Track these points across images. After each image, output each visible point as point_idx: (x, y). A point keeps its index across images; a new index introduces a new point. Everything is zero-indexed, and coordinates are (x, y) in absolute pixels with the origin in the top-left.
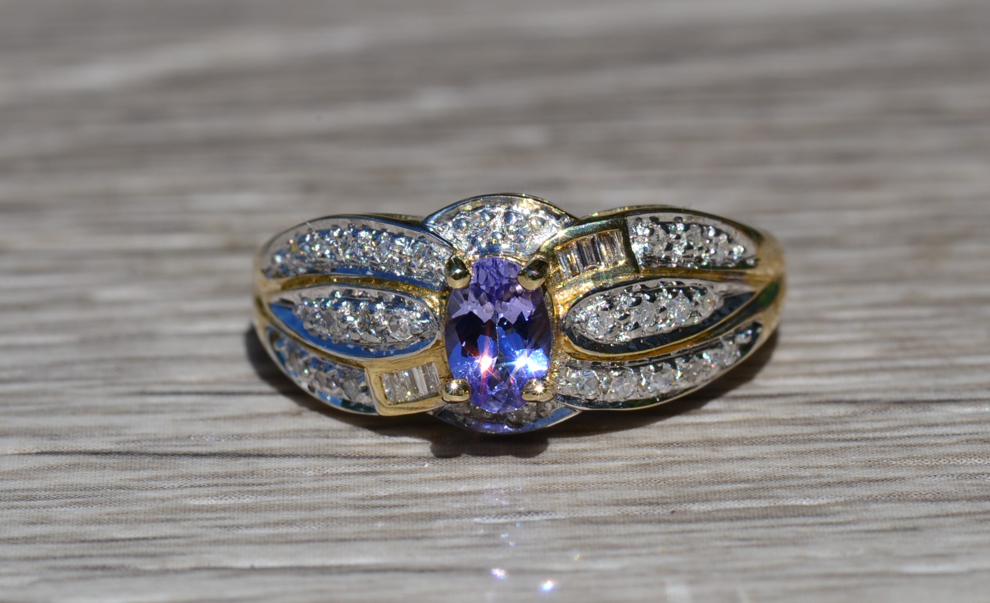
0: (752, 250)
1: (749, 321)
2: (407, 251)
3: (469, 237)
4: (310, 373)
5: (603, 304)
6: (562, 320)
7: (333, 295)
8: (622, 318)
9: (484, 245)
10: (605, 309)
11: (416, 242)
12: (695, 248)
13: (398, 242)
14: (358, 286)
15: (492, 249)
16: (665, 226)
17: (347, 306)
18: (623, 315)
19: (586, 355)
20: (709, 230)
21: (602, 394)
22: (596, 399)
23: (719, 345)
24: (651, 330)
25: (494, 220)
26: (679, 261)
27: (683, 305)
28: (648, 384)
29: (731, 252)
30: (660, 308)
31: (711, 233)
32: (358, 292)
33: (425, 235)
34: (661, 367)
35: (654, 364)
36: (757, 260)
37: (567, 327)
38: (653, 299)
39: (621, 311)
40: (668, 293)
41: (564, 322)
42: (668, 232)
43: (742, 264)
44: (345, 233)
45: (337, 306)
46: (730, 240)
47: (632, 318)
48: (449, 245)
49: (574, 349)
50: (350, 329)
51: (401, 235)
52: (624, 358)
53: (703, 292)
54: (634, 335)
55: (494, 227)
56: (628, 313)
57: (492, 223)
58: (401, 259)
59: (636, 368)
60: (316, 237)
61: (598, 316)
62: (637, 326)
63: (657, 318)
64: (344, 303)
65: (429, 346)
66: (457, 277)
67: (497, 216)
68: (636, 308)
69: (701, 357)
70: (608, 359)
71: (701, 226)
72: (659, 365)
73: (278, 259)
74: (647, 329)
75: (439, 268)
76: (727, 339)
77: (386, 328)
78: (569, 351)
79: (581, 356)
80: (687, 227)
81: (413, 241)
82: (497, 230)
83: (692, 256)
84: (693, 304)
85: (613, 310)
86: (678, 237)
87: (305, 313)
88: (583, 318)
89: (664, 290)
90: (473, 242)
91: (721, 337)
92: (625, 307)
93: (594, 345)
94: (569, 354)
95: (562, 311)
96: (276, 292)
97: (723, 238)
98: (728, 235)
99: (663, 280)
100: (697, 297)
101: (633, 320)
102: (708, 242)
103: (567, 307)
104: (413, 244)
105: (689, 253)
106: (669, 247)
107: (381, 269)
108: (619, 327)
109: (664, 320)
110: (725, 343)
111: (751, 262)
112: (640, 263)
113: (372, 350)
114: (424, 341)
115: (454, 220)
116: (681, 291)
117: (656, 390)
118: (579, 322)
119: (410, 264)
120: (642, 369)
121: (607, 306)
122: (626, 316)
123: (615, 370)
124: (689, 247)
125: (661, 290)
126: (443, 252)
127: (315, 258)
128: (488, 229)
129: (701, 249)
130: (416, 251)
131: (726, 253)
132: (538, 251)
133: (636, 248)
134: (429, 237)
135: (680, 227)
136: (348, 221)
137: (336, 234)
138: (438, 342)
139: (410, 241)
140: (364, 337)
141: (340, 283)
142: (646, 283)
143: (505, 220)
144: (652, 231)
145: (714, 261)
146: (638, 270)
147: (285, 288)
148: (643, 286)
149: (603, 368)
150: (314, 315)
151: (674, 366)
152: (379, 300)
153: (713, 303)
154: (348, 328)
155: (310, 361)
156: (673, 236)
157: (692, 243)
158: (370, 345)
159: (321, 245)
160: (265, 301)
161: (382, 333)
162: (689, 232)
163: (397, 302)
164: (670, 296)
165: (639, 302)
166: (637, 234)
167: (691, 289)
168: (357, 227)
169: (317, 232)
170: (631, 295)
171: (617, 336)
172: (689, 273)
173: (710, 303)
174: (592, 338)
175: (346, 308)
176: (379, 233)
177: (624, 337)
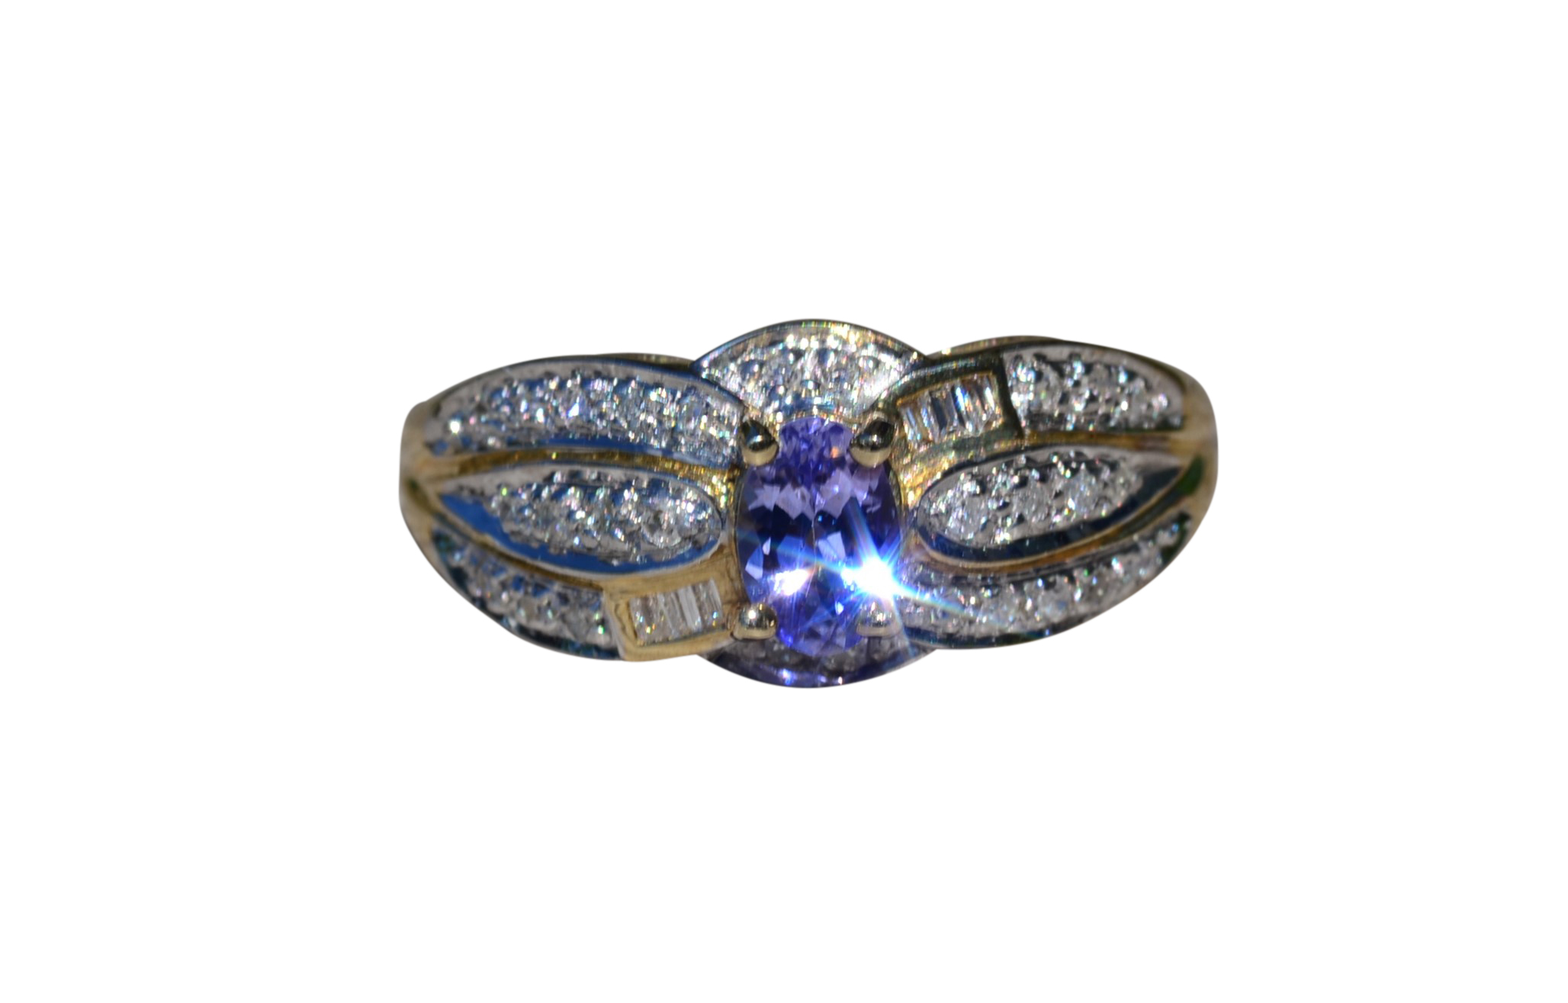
0: (1178, 401)
1: (1172, 512)
2: (670, 410)
3: (765, 386)
4: (511, 599)
5: (970, 487)
6: (913, 511)
7: (549, 480)
8: (1000, 508)
9: (789, 401)
10: (975, 495)
11: (684, 395)
12: (1101, 399)
13: (653, 396)
14: (592, 464)
15: (801, 405)
16: (1058, 367)
17: (574, 495)
18: (1001, 503)
19: (946, 565)
20: (1118, 373)
21: (967, 624)
22: (958, 632)
23: (1134, 548)
24: (1041, 526)
25: (802, 361)
26: (1078, 420)
27: (1086, 486)
28: (1035, 608)
29: (1150, 406)
30: (1054, 493)
31: (1122, 378)
32: (590, 474)
33: (698, 384)
34: (1054, 583)
35: (1044, 578)
36: (1184, 418)
37: (920, 522)
38: (1043, 479)
39: (998, 498)
40: (1066, 468)
41: (915, 515)
42: (1062, 374)
43: (1165, 425)
44: (569, 384)
45: (557, 496)
46: (1149, 388)
47: (1015, 508)
48: (735, 399)
49: (927, 555)
50: (581, 530)
51: (657, 385)
52: (1001, 569)
53: (1113, 466)
54: (1017, 534)
55: (802, 371)
56: (1007, 500)
57: (799, 366)
58: (660, 422)
59: (1019, 585)
60: (520, 390)
61: (963, 505)
62: (1021, 519)
63: (1050, 508)
64: (572, 490)
65: (708, 555)
66: (757, 448)
67: (806, 355)
68: (1021, 492)
69: (1109, 565)
70: (979, 571)
71: (1108, 367)
72: (1051, 579)
73: (455, 427)
74: (1036, 523)
75: (721, 435)
76: (1146, 539)
77: (640, 528)
78: (923, 558)
79: (938, 567)
80: (1088, 368)
81: (679, 395)
82: (807, 375)
83: (1096, 412)
84: (1101, 486)
85: (987, 496)
86: (1077, 384)
87: (505, 507)
88: (943, 508)
89: (1060, 465)
90: (771, 393)
91: (1136, 537)
92: (1004, 491)
93: (957, 550)
94: (922, 563)
95: (912, 498)
96: (451, 476)
97: (1139, 384)
98: (1146, 382)
99: (1056, 449)
100: (1106, 474)
101: (1015, 510)
102: (1118, 390)
103: (919, 492)
104: (679, 400)
105: (1092, 407)
106: (1065, 399)
107: (629, 438)
108: (996, 522)
109: (1060, 511)
110: (1142, 545)
111: (1176, 421)
112: (1024, 423)
113: (615, 563)
114: (698, 549)
115: (739, 361)
116: (1083, 466)
117: (1045, 618)
118: (937, 515)
119: (673, 430)
120: (1026, 587)
121: (978, 490)
122: (1006, 505)
123: (987, 587)
124: (1093, 399)
125: (1055, 465)
126: (727, 409)
127: (520, 422)
128: (794, 374)
129: (1108, 401)
130: (685, 409)
131: (1144, 407)
132: (874, 407)
133: (1018, 400)
134: (703, 389)
135: (1079, 368)
136: (571, 365)
137: (553, 385)
138: (721, 548)
139: (674, 394)
140: (604, 543)
141: (562, 460)
142: (1033, 454)
143: (819, 361)
144: (1039, 376)
145: (1126, 420)
146: (1020, 434)
147: (464, 470)
148: (1028, 459)
149: (969, 585)
150: (521, 510)
151: (1072, 580)
152: (627, 485)
153: (1127, 483)
154: (577, 530)
155: (510, 582)
156: (1069, 383)
157: (1095, 393)
158: (612, 555)
159: (530, 401)
160: (431, 491)
161: (632, 536)
162: (1093, 375)
163: (655, 487)
164: (1068, 474)
165: (1024, 482)
166: (1017, 379)
167: (1097, 462)
168: (586, 373)
169: (520, 382)
170: (1012, 472)
171: (992, 536)
172: (1093, 439)
173: (1123, 485)
174: (955, 539)
175: (573, 498)
176: (625, 382)
177: (1003, 537)
